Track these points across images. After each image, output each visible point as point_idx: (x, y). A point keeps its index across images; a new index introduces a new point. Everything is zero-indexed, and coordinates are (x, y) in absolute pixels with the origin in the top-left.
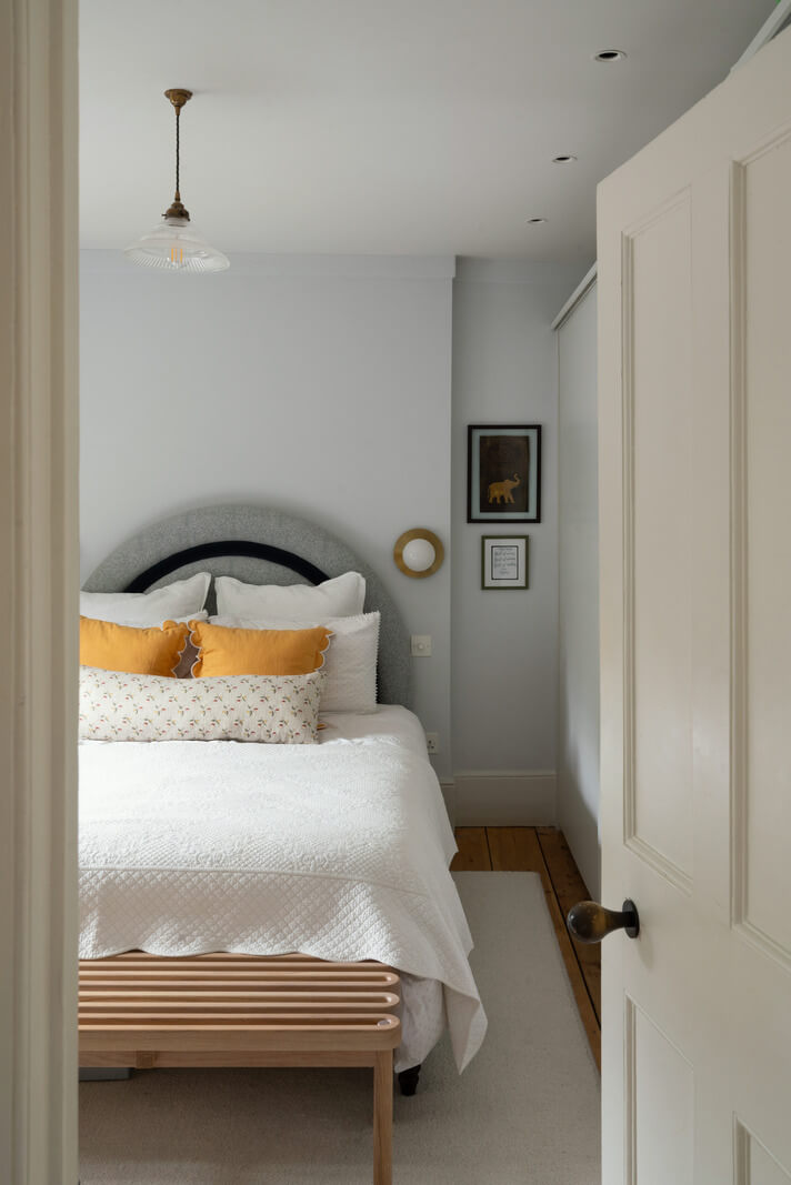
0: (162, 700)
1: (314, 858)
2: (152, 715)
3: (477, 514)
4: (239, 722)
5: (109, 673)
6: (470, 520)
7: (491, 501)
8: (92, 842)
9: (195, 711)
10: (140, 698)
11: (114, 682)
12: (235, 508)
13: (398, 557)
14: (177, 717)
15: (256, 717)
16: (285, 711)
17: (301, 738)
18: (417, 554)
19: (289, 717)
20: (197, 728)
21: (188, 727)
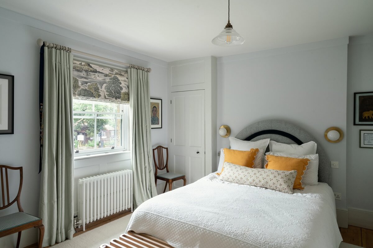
0: (246, 173)
1: (269, 244)
2: (243, 177)
3: (357, 122)
4: (267, 183)
5: (233, 165)
6: (355, 124)
7: (364, 118)
8: (202, 218)
9: (254, 177)
10: (240, 172)
11: (234, 167)
12: (271, 121)
13: (326, 136)
14: (249, 178)
15: (272, 182)
16: (281, 181)
17: (286, 190)
18: (333, 135)
19: (283, 183)
20: (255, 182)
21: (252, 182)
